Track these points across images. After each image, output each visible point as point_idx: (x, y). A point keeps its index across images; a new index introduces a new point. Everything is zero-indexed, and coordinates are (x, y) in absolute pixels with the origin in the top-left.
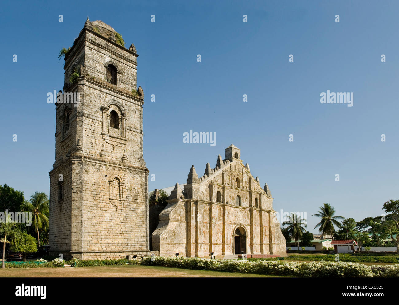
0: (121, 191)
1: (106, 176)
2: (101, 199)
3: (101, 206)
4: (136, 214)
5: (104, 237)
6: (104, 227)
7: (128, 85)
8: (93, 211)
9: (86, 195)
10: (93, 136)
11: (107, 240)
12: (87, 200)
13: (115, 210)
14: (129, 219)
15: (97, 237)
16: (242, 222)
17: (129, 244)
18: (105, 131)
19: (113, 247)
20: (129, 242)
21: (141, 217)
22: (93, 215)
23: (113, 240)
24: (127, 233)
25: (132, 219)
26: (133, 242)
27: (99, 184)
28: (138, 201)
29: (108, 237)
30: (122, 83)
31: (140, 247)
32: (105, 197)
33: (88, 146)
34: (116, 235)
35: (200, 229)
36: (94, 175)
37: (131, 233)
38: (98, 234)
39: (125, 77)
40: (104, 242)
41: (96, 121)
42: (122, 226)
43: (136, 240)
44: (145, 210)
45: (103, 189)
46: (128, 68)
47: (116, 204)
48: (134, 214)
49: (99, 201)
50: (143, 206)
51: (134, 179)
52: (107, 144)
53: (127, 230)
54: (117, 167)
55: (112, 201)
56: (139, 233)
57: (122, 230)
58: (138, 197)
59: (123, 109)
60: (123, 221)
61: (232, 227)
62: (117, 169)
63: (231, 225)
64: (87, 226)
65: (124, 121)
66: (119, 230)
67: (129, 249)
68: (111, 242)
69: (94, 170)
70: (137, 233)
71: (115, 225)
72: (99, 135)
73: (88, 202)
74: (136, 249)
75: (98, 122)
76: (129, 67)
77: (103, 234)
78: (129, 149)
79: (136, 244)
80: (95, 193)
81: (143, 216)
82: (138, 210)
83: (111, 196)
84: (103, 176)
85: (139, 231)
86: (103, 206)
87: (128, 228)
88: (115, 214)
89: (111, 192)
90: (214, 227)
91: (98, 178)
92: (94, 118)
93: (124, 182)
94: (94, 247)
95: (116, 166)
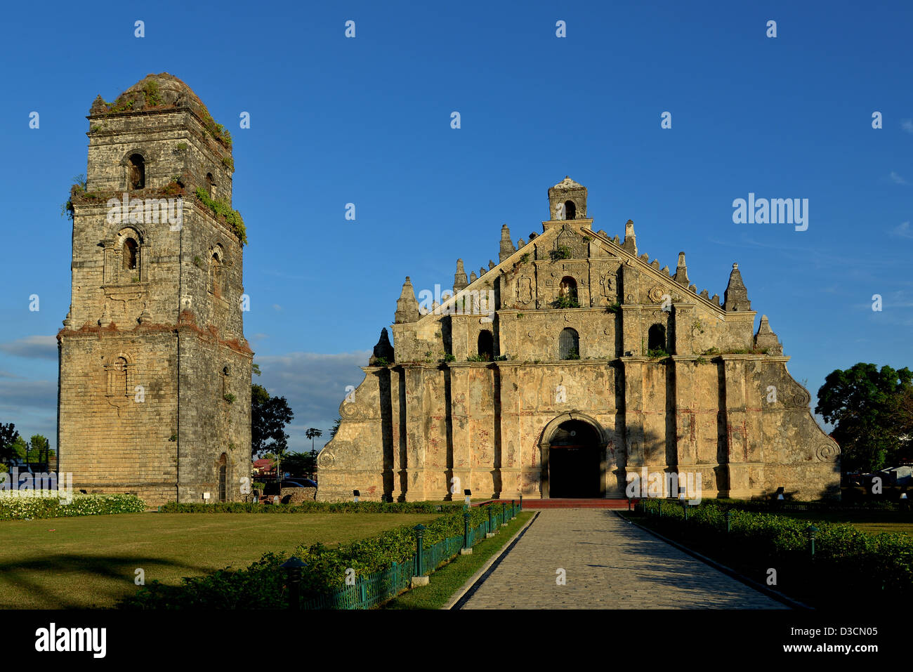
0: (129, 380)
1: (102, 357)
2: (92, 398)
3: (93, 410)
4: (158, 417)
5: (96, 461)
6: (96, 445)
7: (166, 176)
8: (79, 419)
9: (69, 395)
10: (90, 295)
11: (101, 465)
12: (69, 404)
13: (117, 414)
14: (142, 429)
15: (85, 461)
16: (582, 406)
17: (143, 473)
18: (108, 280)
19: (111, 477)
20: (143, 469)
21: (169, 421)
22: (79, 425)
23: (113, 465)
24: (139, 452)
25: (148, 427)
26: (151, 469)
27: (90, 375)
28: (162, 392)
29: (103, 460)
30: (156, 177)
31: (166, 476)
32: (99, 394)
33: (82, 314)
34: (119, 456)
35: (413, 435)
36: (82, 361)
37: (146, 452)
38: (88, 457)
39: (161, 164)
40: (97, 469)
41: (94, 269)
42: (128, 441)
43: (156, 464)
44: (176, 407)
45: (96, 382)
46: (168, 144)
47: (118, 404)
48: (152, 417)
49: (88, 402)
50: (171, 400)
51: (155, 353)
52: (114, 302)
53: (138, 448)
54: (120, 339)
55: (111, 400)
56: (162, 451)
57: (129, 448)
58: (164, 384)
59: (142, 229)
60: (131, 432)
61: (540, 421)
62: (122, 342)
63: (535, 418)
64: (69, 445)
65: (144, 251)
66: (123, 448)
67: (141, 480)
68: (108, 469)
69: (83, 352)
70: (159, 452)
71: (116, 440)
72: (99, 291)
73: (71, 407)
74: (154, 481)
75: (98, 269)
76: (169, 142)
77: (94, 456)
78: (156, 298)
79: (157, 473)
80: (83, 390)
81: (173, 418)
82: (162, 409)
83: (109, 391)
84: (96, 360)
85: (164, 447)
86: (95, 410)
87: (141, 444)
88: (117, 421)
89: (109, 384)
90: (462, 426)
91: (88, 363)
92: (89, 264)
93: (134, 362)
94: (79, 477)
95: (118, 337)
